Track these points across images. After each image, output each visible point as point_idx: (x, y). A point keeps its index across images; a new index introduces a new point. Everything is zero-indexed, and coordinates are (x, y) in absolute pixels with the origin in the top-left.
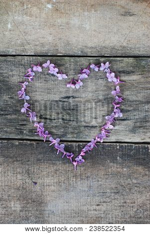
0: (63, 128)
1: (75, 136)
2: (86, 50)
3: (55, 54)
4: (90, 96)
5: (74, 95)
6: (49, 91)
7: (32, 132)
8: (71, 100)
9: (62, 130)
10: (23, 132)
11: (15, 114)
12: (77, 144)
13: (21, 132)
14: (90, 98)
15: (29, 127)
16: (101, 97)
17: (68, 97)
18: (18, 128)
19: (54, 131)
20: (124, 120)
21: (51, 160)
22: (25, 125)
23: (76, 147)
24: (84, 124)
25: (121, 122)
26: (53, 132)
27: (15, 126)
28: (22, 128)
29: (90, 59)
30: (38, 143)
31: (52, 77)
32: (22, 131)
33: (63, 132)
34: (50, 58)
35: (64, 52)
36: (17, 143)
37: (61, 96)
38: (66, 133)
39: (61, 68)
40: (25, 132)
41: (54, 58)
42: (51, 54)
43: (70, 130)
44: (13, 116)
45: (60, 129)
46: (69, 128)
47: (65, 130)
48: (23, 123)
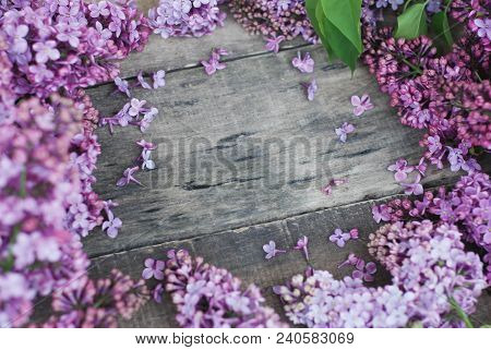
0: (245, 195)
1: (275, 205)
2: (241, 47)
3: (180, 66)
4: (278, 124)
5: (247, 129)
7: (178, 219)
9: (243, 201)
10: (157, 225)
11: (130, 194)
12: (284, 221)
13: (152, 226)
14: (281, 127)
15: (170, 210)
16: (303, 122)
18: (143, 218)
19: (224, 206)
20: (366, 152)
21: (237, 267)
22: (158, 210)
23: (284, 227)
25: (361, 157)
26: (223, 210)
27: (137, 217)
28: (153, 217)
29: (255, 60)
30: (197, 240)
31: (189, 108)
32: (154, 222)
33: (246, 204)
34: (173, 74)
35: (197, 59)
36: (151, 251)
37: (219, 138)
38: (253, 204)
39: (201, 86)
40: (161, 223)
41: (181, 73)
42: (173, 68)
43: (260, 197)
44: (125, 199)
45: (236, 200)
46: (255, 194)
47: (247, 200)
48: (152, 208)
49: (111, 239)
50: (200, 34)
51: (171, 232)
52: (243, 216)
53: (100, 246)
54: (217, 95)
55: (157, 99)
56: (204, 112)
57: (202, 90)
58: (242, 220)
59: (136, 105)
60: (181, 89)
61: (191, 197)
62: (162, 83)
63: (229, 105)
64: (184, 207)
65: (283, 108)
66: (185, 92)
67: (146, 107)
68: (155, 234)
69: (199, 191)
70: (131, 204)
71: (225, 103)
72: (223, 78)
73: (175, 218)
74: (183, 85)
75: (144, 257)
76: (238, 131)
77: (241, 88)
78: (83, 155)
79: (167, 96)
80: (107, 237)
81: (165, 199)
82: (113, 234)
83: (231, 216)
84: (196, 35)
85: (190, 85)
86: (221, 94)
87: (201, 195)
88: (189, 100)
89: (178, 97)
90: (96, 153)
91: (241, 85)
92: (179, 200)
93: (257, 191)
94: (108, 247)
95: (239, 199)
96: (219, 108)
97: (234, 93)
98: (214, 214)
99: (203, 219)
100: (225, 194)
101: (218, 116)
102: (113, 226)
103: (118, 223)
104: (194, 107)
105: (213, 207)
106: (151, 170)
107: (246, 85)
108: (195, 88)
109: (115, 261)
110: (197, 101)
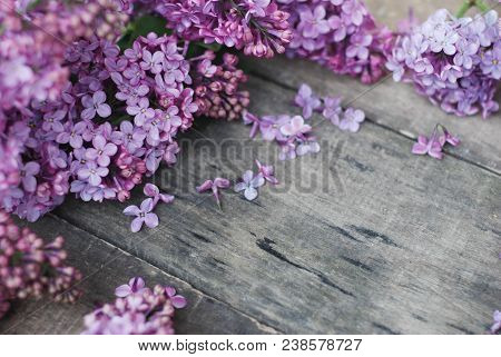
0: (312, 298)
2: (487, 153)
3: (395, 127)
4: (435, 257)
5: (391, 235)
7: (215, 265)
8: (374, 244)
9: (301, 301)
10: (188, 253)
11: (199, 206)
13: (182, 250)
14: (435, 263)
15: (215, 250)
16: (467, 275)
17: (371, 234)
18: (182, 237)
19: (277, 291)
22: (207, 241)
24: (377, 316)
26: (271, 293)
28: (193, 244)
30: (209, 300)
31: (355, 171)
32: (189, 249)
33: (301, 307)
34: (376, 128)
35: (422, 131)
36: (154, 273)
37: (353, 222)
38: (309, 313)
39: (395, 160)
40: (193, 255)
41: (387, 132)
42: (386, 124)
43: (326, 312)
44: (189, 207)
45: (296, 295)
46: (324, 304)
47: (309, 304)
48: (204, 234)
49: (129, 232)
50: (449, 109)
51: (192, 272)
52: (284, 316)
53: (112, 229)
54: (401, 179)
55: (333, 139)
56: (367, 186)
57: (393, 166)
58: (280, 319)
59: (293, 125)
60: (368, 148)
61: (254, 255)
62: (354, 128)
63: (401, 199)
64: (235, 260)
65: (461, 244)
66: (369, 153)
68: (176, 261)
69: (270, 255)
70: (187, 215)
71: (401, 193)
72: (426, 168)
73: (213, 262)
74: (375, 146)
75: (138, 273)
76: (381, 231)
77: (435, 191)
80: (128, 227)
81: (226, 238)
82: (135, 227)
83: (271, 306)
84: (444, 106)
85: (383, 151)
86: (405, 182)
87: (266, 262)
88: (365, 164)
89: (357, 153)
90: (178, 122)
91: (440, 189)
92: (238, 249)
93: (329, 303)
94: (120, 237)
95: (300, 297)
96: (388, 194)
97: (422, 191)
98: (257, 290)
99: (239, 285)
100: (292, 279)
101: (378, 200)
102: (143, 219)
103: (152, 221)
104: (361, 174)
105: (263, 282)
106: (245, 199)
107: (444, 191)
108: (385, 156)
109: (109, 255)
110: (372, 171)
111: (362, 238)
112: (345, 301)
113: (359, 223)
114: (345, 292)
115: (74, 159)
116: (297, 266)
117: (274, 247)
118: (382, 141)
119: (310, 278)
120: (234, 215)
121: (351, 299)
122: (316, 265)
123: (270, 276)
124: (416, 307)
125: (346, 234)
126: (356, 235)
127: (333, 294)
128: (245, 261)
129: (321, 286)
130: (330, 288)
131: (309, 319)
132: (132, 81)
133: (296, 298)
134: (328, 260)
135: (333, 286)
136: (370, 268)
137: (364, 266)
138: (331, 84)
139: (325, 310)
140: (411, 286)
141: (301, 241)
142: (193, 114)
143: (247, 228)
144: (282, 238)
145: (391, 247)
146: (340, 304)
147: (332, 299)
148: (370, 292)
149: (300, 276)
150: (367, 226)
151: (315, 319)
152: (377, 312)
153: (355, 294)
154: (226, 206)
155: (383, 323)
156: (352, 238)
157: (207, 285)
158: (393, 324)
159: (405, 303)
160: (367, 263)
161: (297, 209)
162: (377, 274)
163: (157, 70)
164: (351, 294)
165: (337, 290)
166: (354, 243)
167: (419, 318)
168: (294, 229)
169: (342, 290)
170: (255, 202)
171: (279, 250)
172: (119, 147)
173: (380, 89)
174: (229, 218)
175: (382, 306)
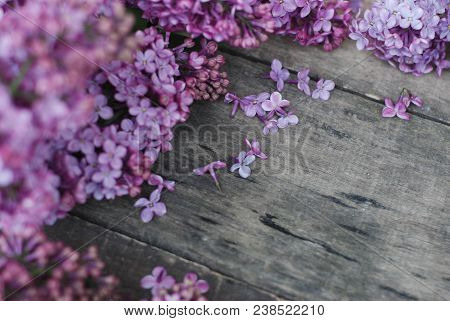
0: (321, 268)
2: (445, 109)
3: (361, 91)
4: (421, 215)
5: (379, 198)
6: (313, 165)
7: (227, 247)
8: (365, 208)
9: (313, 273)
10: (200, 238)
11: (199, 189)
13: (194, 235)
14: (421, 221)
15: (224, 231)
17: (361, 200)
18: (191, 222)
19: (289, 266)
22: (214, 223)
24: (381, 279)
26: (283, 269)
27: (186, 217)
28: (202, 227)
30: (229, 282)
31: (334, 139)
32: (200, 233)
33: (313, 278)
34: (345, 94)
35: (385, 94)
36: (172, 261)
37: (342, 190)
38: (322, 284)
39: (366, 124)
40: (205, 239)
41: (355, 97)
42: (351, 88)
43: (336, 280)
44: (190, 191)
45: (307, 267)
46: (333, 273)
47: (319, 274)
48: (210, 217)
49: (140, 222)
50: (407, 70)
51: (208, 256)
52: (300, 289)
53: (125, 222)
54: (376, 142)
55: (308, 109)
56: (348, 153)
57: (365, 130)
58: (297, 292)
59: (276, 100)
60: (341, 114)
61: (260, 232)
62: (326, 96)
63: (380, 162)
64: (244, 238)
65: (441, 201)
66: (344, 119)
67: (285, 110)
68: (191, 247)
69: (274, 231)
70: (192, 199)
71: (379, 156)
72: (397, 130)
73: (225, 243)
74: (347, 112)
75: (158, 262)
76: (369, 195)
77: (409, 151)
78: (159, 109)
79: (320, 113)
80: (138, 217)
81: (231, 218)
82: (146, 217)
83: (287, 281)
84: (402, 68)
85: (355, 116)
86: (381, 145)
87: (272, 238)
88: (340, 130)
89: (332, 121)
90: (177, 117)
91: (412, 149)
92: (245, 228)
93: (338, 272)
94: (133, 228)
95: (311, 268)
96: (368, 158)
97: (397, 152)
98: (270, 266)
99: (253, 263)
100: (299, 252)
101: (360, 165)
102: (152, 209)
103: (161, 210)
104: (340, 141)
105: (274, 258)
106: (240, 177)
107: (417, 151)
108: (358, 121)
109: (126, 247)
110: (349, 137)
111: (352, 204)
112: (351, 268)
113: (347, 189)
114: (349, 259)
115: (88, 164)
116: (302, 238)
117: (276, 222)
118: (353, 107)
119: (315, 250)
120: (234, 194)
121: (356, 265)
122: (319, 235)
123: (278, 251)
124: (414, 266)
125: (338, 202)
126: (347, 202)
127: (340, 262)
128: (254, 240)
129: (327, 255)
130: (335, 256)
131: (323, 289)
132: (128, 81)
133: (307, 270)
134: (327, 230)
135: (338, 254)
136: (366, 233)
137: (361, 232)
138: (295, 54)
139: (335, 278)
140: (405, 246)
141: (299, 214)
142: (189, 106)
143: (248, 206)
144: (282, 212)
145: (380, 210)
146: (347, 271)
147: (339, 267)
148: (371, 256)
149: (306, 248)
150: (355, 191)
151: (328, 289)
152: (381, 275)
153: (358, 259)
154: (224, 186)
155: (388, 285)
156: (344, 205)
157: (224, 267)
158: (397, 285)
159: (403, 263)
160: (363, 228)
161: (289, 182)
162: (374, 238)
163: (151, 68)
164: (355, 260)
165: (341, 258)
166: (347, 210)
167: (419, 276)
168: (290, 202)
169: (346, 258)
170: (250, 180)
171: (282, 225)
172: (128, 148)
173: (340, 54)
174: (229, 198)
175: (383, 268)
